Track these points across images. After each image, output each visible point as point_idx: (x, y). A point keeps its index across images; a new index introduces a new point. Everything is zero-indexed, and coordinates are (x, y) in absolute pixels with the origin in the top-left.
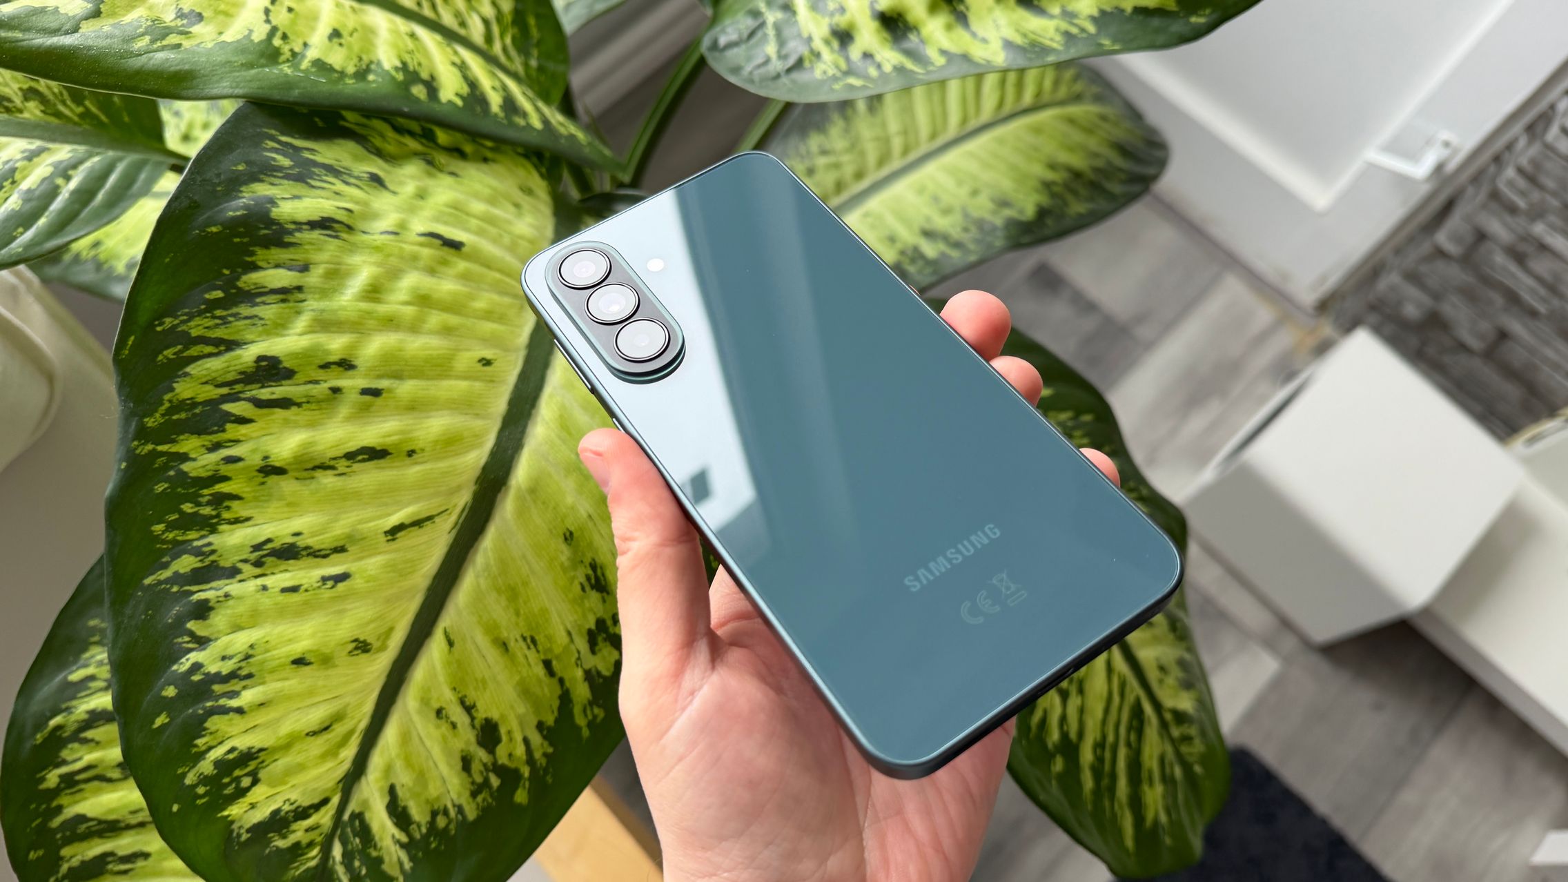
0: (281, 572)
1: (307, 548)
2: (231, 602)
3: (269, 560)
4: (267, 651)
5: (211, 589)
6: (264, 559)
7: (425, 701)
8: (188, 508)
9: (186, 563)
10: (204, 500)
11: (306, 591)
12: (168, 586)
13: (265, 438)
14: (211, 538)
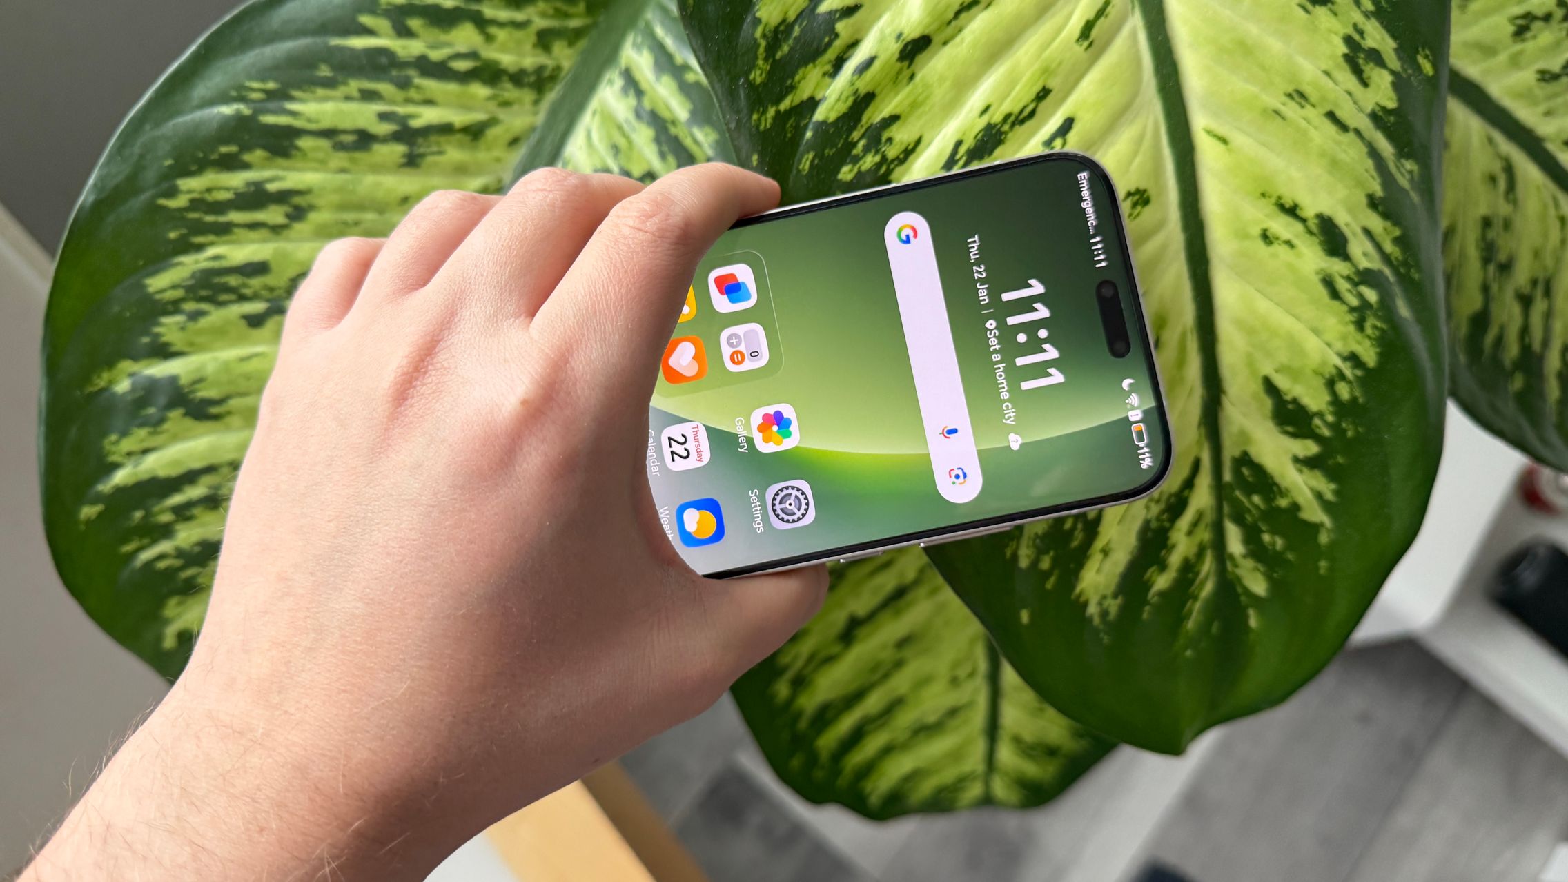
1: (1007, 119)
7: (1242, 233)
10: (859, 149)
13: (884, 16)
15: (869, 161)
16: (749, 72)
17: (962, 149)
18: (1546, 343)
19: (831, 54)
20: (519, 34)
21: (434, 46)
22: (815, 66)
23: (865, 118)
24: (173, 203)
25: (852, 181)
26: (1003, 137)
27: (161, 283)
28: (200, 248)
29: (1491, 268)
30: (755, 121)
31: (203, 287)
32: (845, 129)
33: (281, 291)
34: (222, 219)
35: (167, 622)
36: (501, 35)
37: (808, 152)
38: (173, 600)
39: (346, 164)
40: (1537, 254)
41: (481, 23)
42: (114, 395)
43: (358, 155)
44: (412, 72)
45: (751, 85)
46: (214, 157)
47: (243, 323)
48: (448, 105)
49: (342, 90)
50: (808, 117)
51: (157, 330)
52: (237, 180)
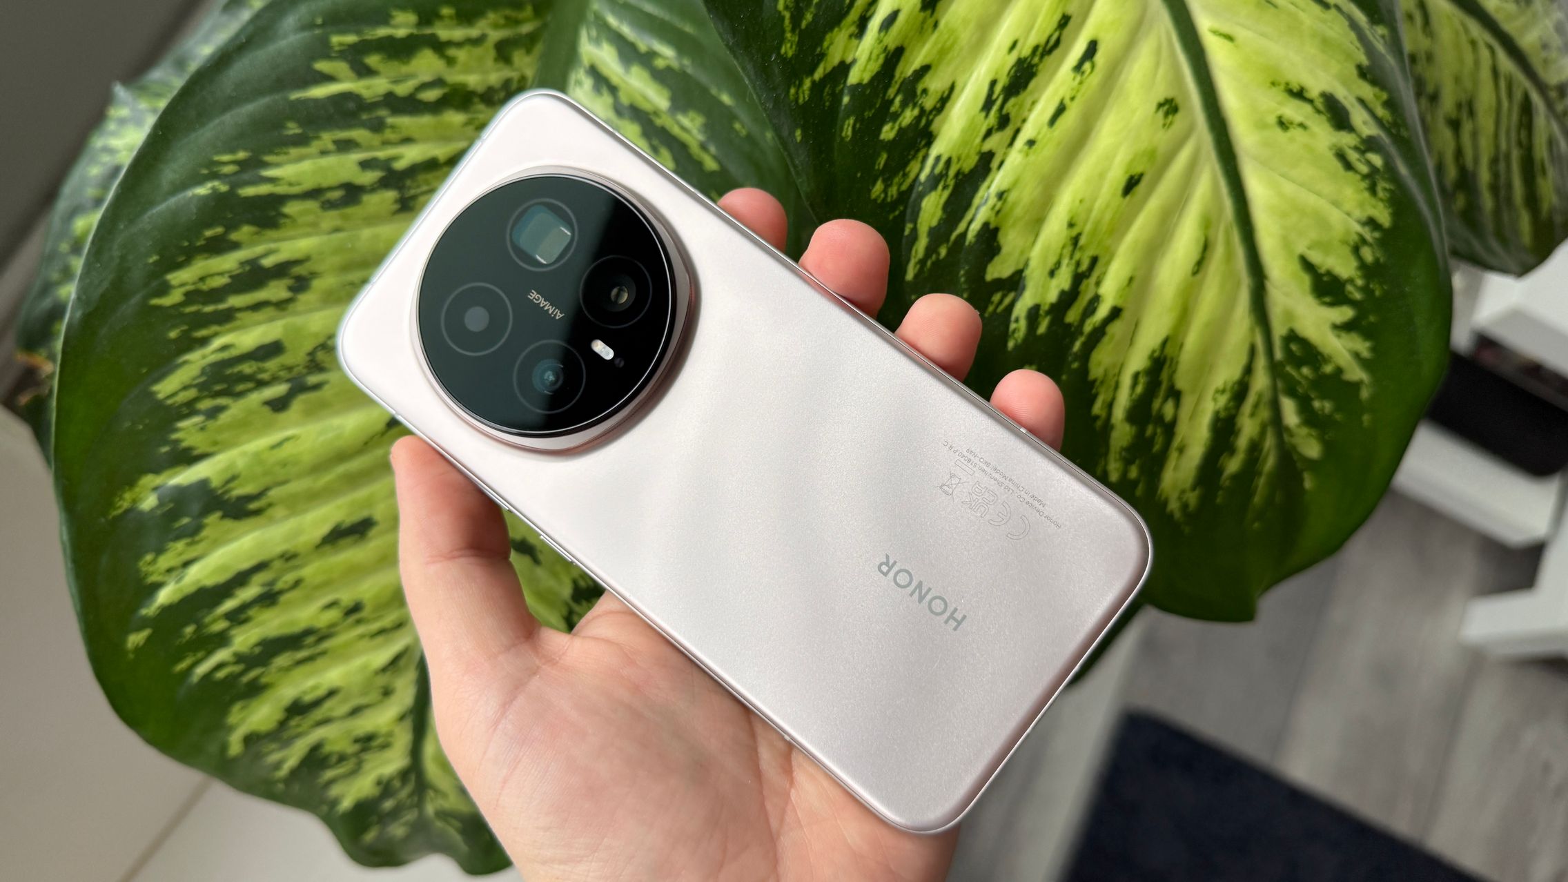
15: (909, 116)
16: (779, 48)
17: (998, 88)
18: (1476, 160)
19: (854, 15)
20: (478, 51)
21: (396, 82)
22: (840, 30)
23: (897, 74)
24: (166, 301)
25: (894, 139)
26: (1034, 70)
27: (168, 387)
28: (204, 342)
29: (1424, 101)
30: (793, 95)
31: (218, 382)
32: (881, 86)
33: (300, 368)
34: (221, 306)
35: (231, 729)
36: (461, 55)
37: (848, 117)
38: (236, 707)
39: (338, 223)
40: (1457, 80)
41: (439, 47)
42: (141, 513)
43: (350, 210)
44: (383, 112)
45: (783, 59)
46: (200, 243)
47: (267, 409)
48: (426, 140)
49: (315, 146)
50: (842, 81)
51: (174, 436)
52: (229, 262)
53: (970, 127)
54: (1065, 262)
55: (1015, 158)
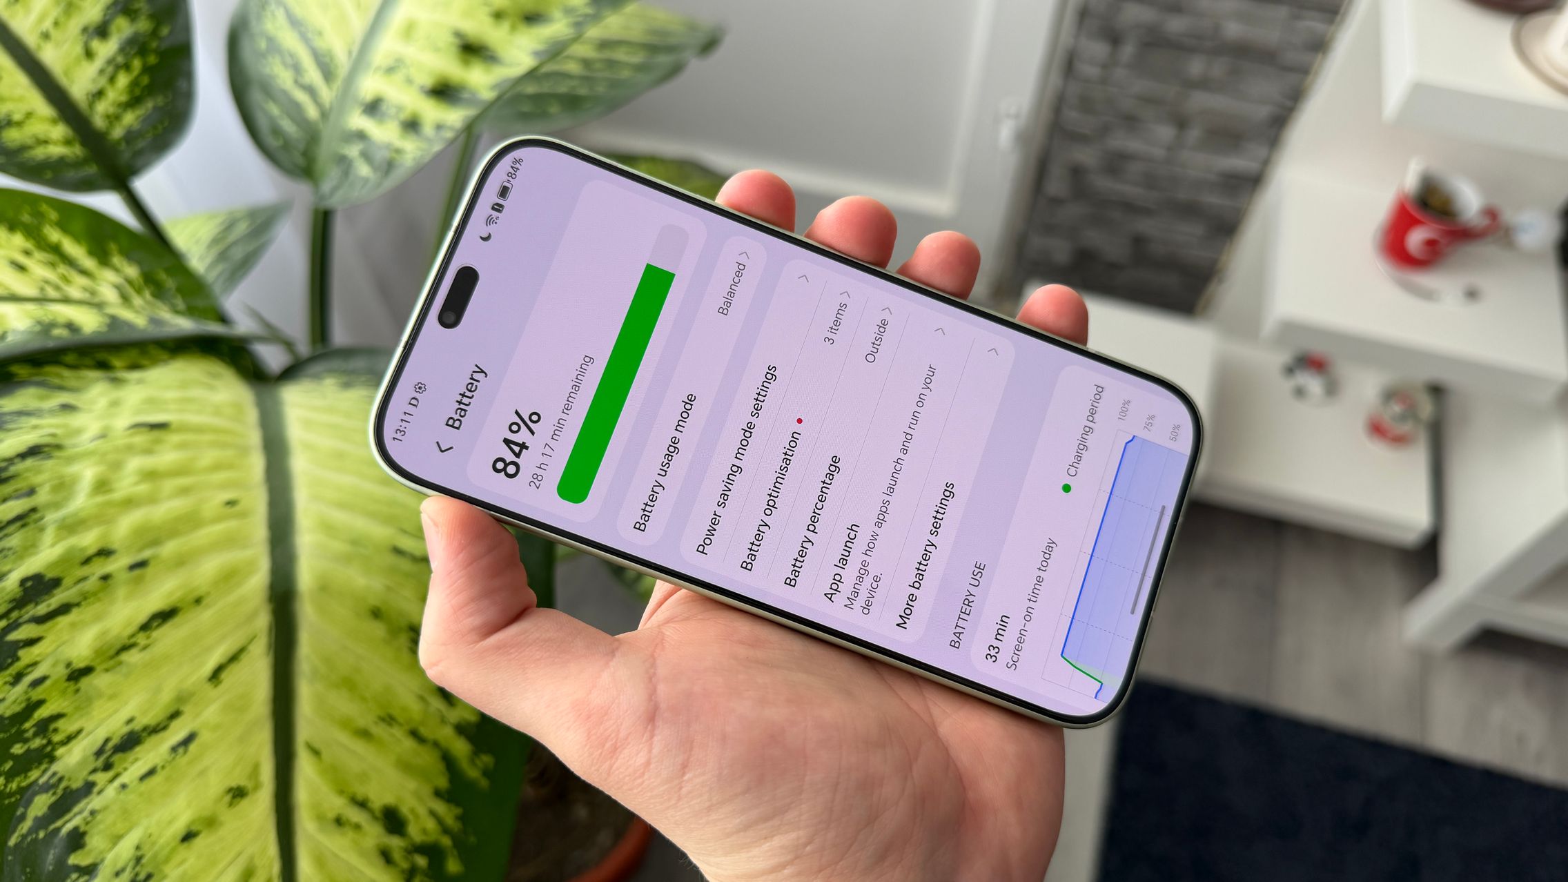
0: (133, 763)
1: (145, 729)
2: (99, 817)
3: (116, 758)
4: (154, 844)
5: (75, 815)
6: (112, 760)
7: (320, 818)
8: (18, 749)
9: (41, 804)
10: (29, 734)
11: (163, 767)
12: (34, 836)
13: (60, 649)
14: (55, 767)
17: (110, 745)
23: (35, 715)
26: (141, 740)
32: (18, 720)
53: (82, 762)
54: (129, 869)
55: (111, 791)
